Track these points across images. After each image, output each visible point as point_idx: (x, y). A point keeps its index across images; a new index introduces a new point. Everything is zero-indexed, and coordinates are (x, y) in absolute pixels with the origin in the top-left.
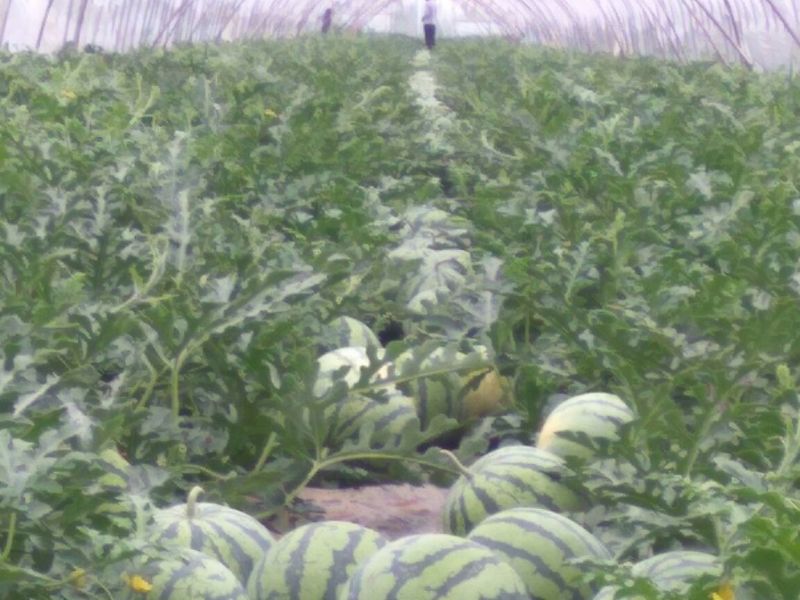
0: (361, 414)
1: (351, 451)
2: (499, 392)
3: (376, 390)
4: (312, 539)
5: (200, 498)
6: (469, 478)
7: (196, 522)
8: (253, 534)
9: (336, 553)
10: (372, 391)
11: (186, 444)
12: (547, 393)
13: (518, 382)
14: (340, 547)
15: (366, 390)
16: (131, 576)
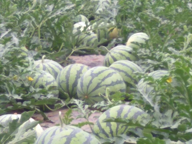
0: (84, 38)
1: (82, 47)
2: (117, 33)
3: (88, 32)
4: (72, 68)
5: (45, 58)
6: (110, 53)
7: (44, 64)
8: (58, 67)
9: (77, 71)
11: (42, 45)
12: (129, 33)
13: (122, 30)
14: (79, 70)
15: (85, 32)
16: (28, 77)
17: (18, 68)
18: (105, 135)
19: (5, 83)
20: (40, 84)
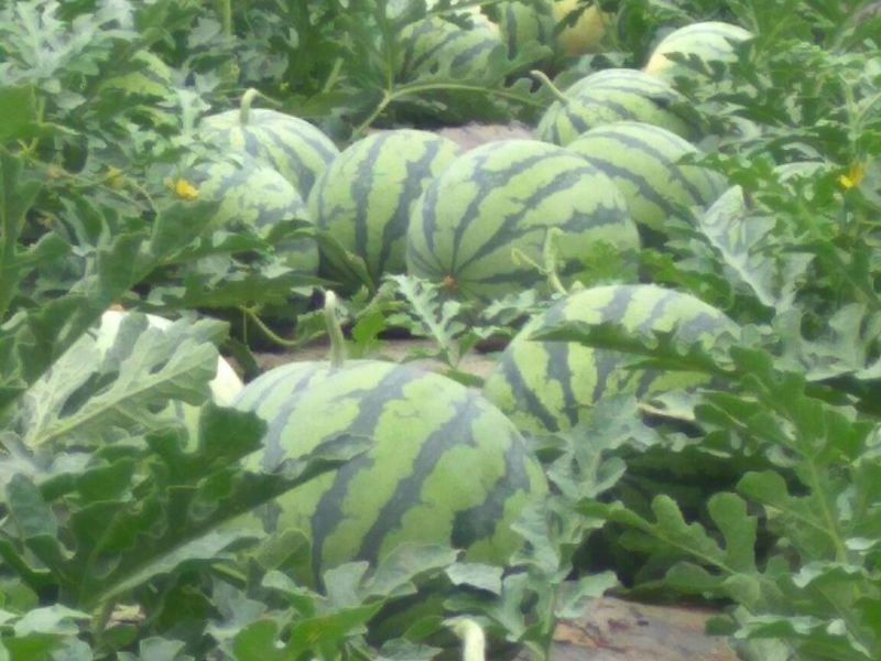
0: (439, 46)
2: (600, 32)
3: (459, 12)
4: (383, 149)
5: (256, 103)
6: (564, 103)
7: (251, 129)
8: (317, 146)
9: (410, 165)
10: (454, 15)
11: (240, 65)
12: (655, 28)
13: (622, 19)
14: (415, 158)
15: (447, 13)
16: (176, 180)
17: (129, 133)
18: (541, 422)
19: (64, 201)
20: (233, 219)
